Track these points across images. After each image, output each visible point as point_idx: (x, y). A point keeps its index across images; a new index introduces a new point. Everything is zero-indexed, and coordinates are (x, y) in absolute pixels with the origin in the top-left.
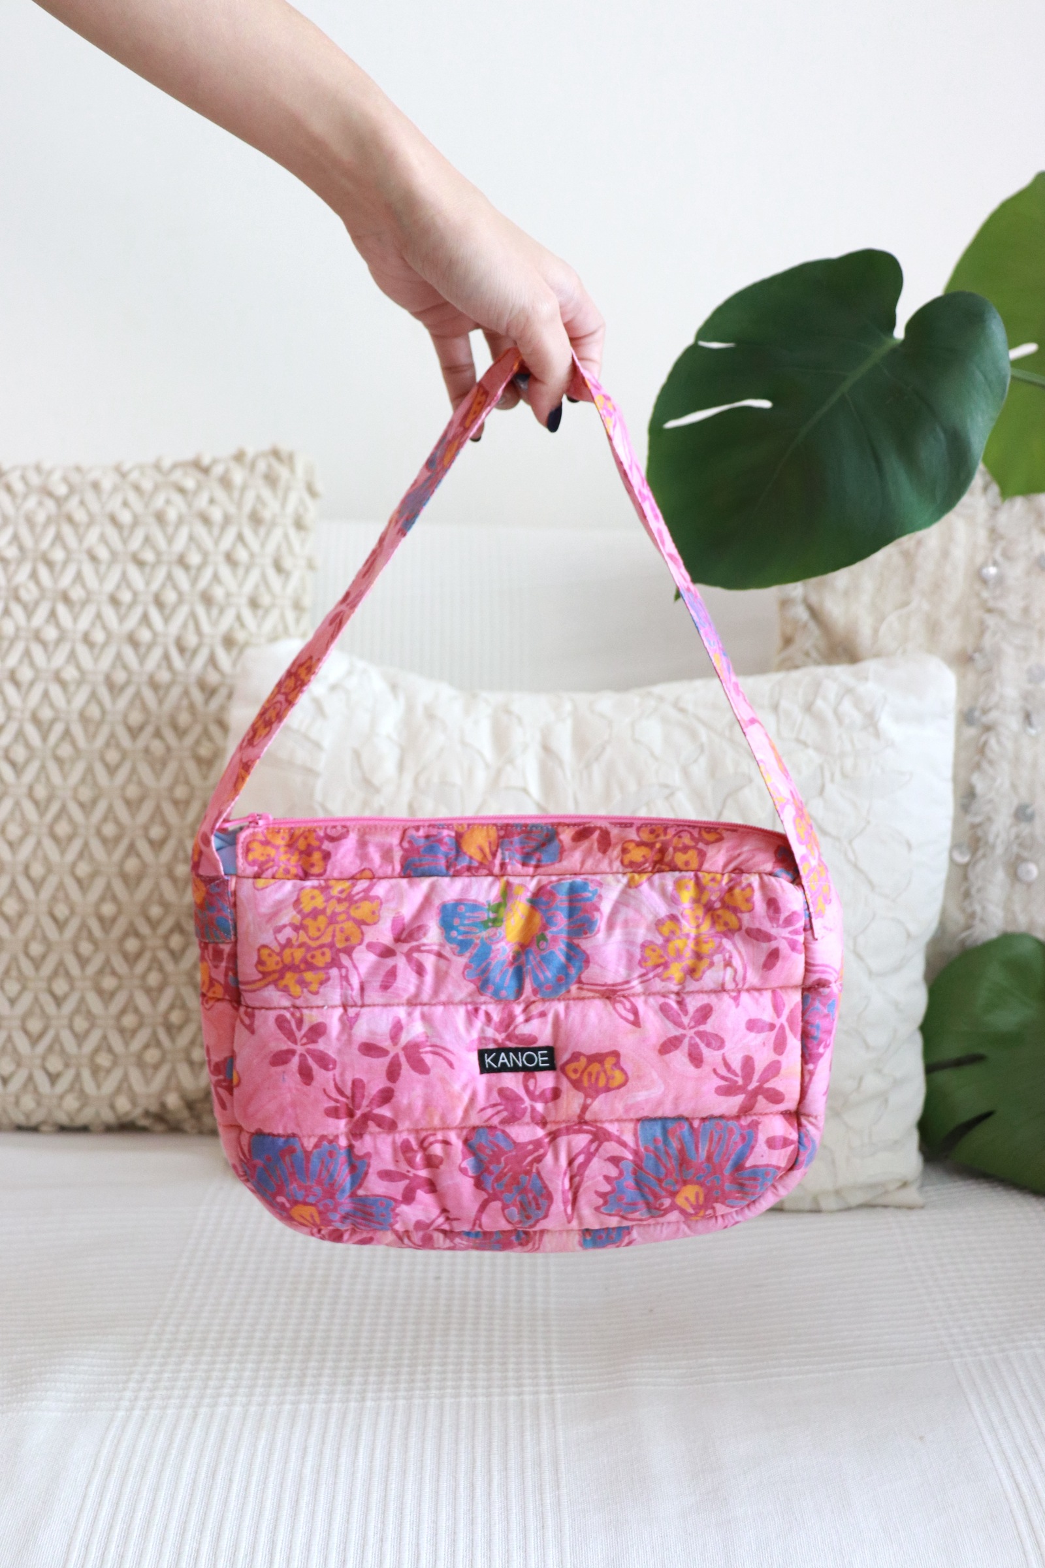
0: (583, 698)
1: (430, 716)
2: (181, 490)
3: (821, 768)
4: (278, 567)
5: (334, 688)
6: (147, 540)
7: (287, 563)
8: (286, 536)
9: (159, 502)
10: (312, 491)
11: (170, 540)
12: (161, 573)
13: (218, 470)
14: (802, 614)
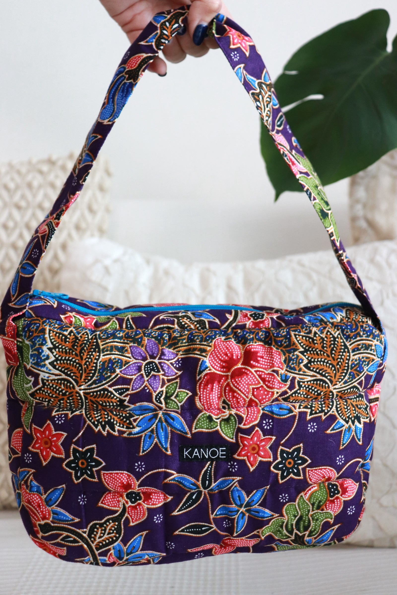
0: (248, 264)
1: (167, 273)
2: (41, 172)
3: (381, 292)
4: (91, 210)
5: (116, 261)
6: (23, 197)
7: (95, 207)
8: (94, 195)
9: (29, 178)
10: (108, 173)
11: (34, 196)
12: (29, 213)
13: (60, 163)
14: (363, 224)
